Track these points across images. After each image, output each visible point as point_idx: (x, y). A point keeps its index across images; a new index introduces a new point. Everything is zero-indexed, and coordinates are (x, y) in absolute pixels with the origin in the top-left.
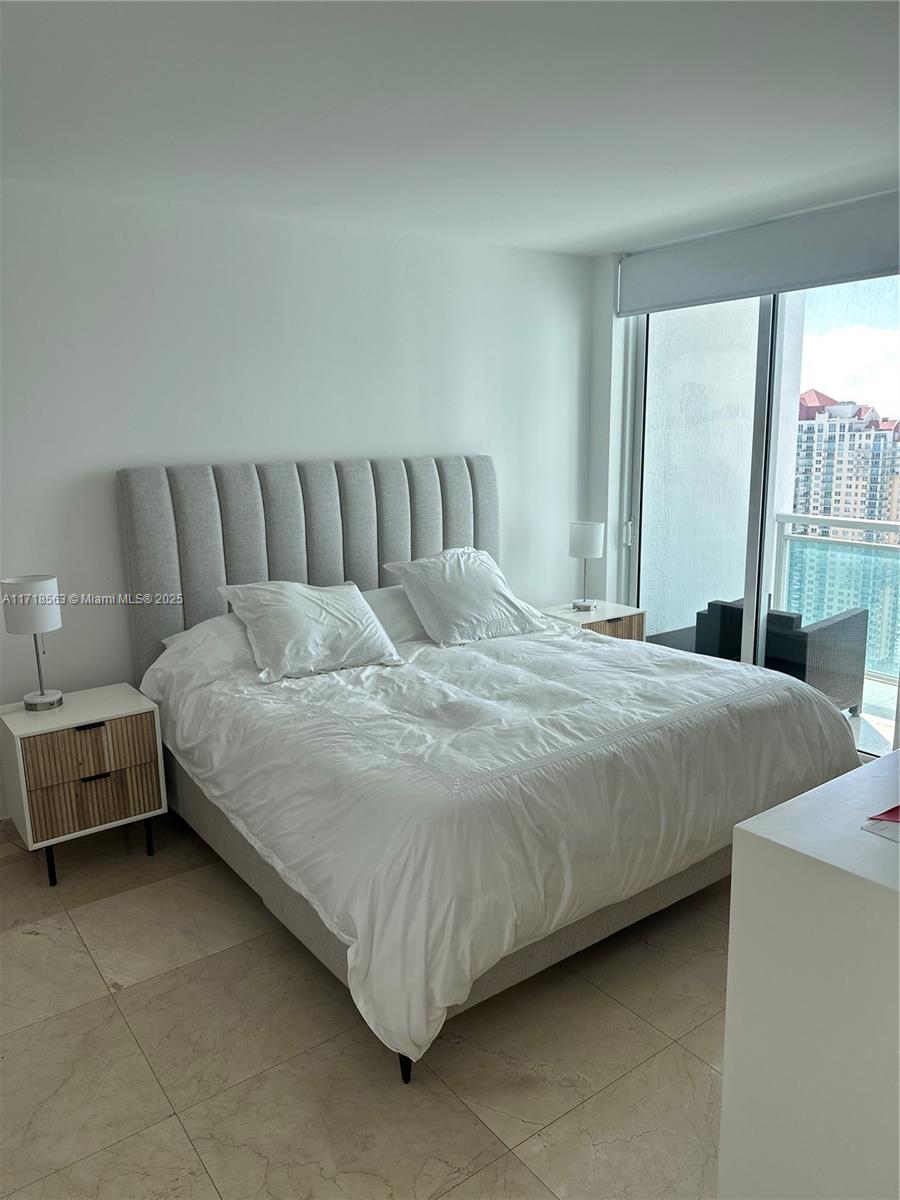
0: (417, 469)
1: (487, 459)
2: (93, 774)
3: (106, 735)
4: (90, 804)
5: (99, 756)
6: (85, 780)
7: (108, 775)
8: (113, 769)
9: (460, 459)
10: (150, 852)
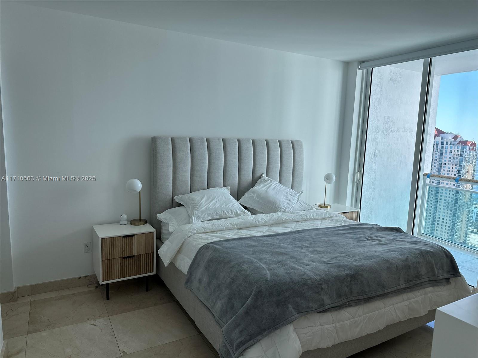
0: (271, 144)
1: (300, 142)
2: (128, 256)
3: (134, 240)
4: (126, 268)
5: (131, 248)
6: (125, 258)
7: (133, 256)
8: (136, 254)
9: (289, 141)
10: (147, 290)
